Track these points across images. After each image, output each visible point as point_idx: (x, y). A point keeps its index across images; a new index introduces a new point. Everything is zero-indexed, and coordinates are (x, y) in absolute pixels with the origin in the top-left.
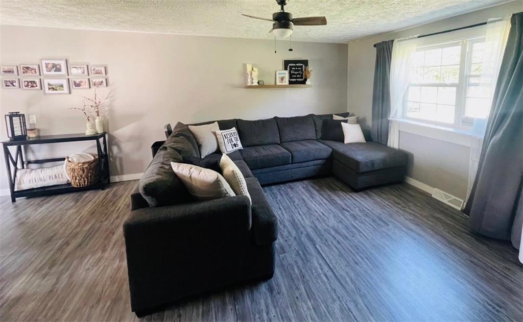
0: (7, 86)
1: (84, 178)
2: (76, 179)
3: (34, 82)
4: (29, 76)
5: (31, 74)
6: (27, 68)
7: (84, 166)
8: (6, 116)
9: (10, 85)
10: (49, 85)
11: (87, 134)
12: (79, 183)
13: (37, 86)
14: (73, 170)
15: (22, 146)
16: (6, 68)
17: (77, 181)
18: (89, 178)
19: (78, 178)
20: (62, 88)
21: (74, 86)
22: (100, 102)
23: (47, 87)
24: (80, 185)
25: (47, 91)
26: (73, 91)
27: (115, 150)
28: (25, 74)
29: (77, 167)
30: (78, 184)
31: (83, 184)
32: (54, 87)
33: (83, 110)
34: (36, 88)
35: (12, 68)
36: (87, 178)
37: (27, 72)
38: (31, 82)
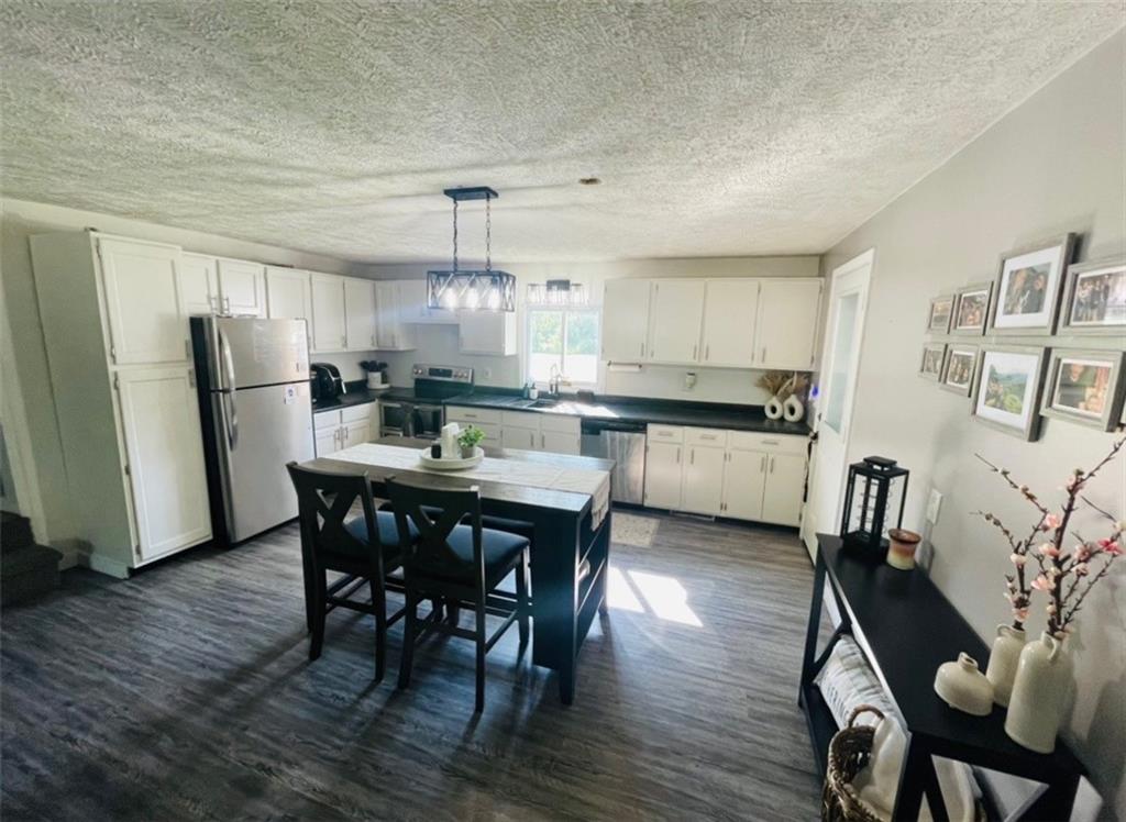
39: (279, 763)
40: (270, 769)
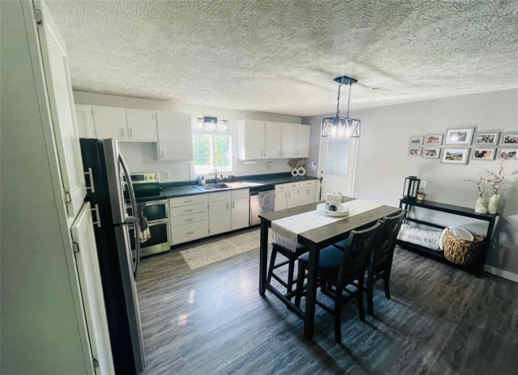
0: (412, 153)
1: (461, 256)
2: (452, 253)
3: (434, 151)
4: (432, 145)
5: (434, 143)
6: (432, 138)
7: (466, 245)
8: (406, 178)
9: (414, 153)
10: (448, 154)
11: (476, 211)
12: (455, 259)
13: (436, 155)
14: (453, 244)
15: (409, 206)
16: (415, 139)
17: (453, 256)
18: (467, 259)
19: (455, 253)
20: (460, 158)
21: (474, 156)
22: (503, 178)
23: (445, 155)
24: (455, 261)
25: (444, 160)
26: (471, 162)
27: (503, 237)
28: (429, 144)
29: (458, 243)
30: (453, 259)
31: (459, 261)
32: (452, 156)
33: (478, 184)
34: (435, 156)
35: (419, 138)
36: (465, 258)
37: (431, 142)
38: (432, 151)
39: (420, 367)
40: (424, 371)
